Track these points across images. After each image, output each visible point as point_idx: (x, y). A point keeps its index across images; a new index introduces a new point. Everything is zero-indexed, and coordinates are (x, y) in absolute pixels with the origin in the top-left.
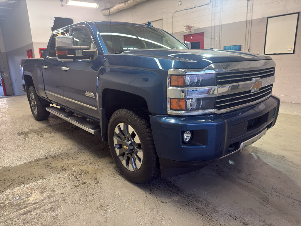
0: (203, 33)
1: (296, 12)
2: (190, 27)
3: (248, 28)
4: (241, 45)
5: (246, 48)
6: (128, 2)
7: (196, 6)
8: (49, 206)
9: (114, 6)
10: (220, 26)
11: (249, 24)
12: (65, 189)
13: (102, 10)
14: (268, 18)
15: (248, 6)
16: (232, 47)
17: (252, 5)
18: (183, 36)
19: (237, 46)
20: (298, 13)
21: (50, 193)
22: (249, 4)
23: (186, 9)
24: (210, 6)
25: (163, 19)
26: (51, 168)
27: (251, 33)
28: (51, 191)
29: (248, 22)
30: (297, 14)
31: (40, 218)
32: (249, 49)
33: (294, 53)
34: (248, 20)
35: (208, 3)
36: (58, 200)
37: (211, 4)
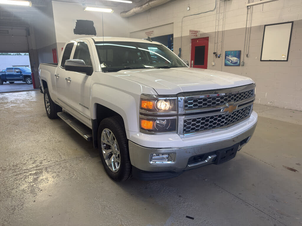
0: (208, 37)
1: (290, 21)
2: (195, 32)
3: (247, 35)
4: (240, 51)
5: (245, 54)
6: (143, 6)
7: (202, 12)
8: (35, 172)
9: (131, 9)
10: (223, 31)
11: (248, 31)
12: (49, 163)
13: (121, 13)
14: (265, 26)
15: (247, 14)
16: (232, 52)
17: (251, 12)
18: (190, 40)
19: (237, 52)
20: (292, 22)
21: (39, 164)
22: (249, 12)
23: (194, 15)
24: (215, 12)
25: (173, 23)
26: (46, 148)
27: (250, 40)
28: (40, 163)
29: (247, 29)
30: (291, 24)
31: (26, 178)
32: (247, 55)
33: (287, 61)
34: (248, 27)
35: (212, 10)
36: (42, 169)
37: (216, 10)
